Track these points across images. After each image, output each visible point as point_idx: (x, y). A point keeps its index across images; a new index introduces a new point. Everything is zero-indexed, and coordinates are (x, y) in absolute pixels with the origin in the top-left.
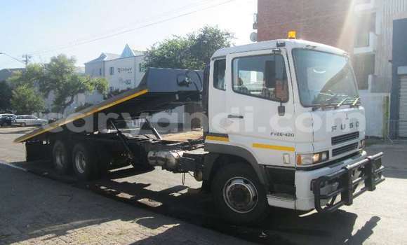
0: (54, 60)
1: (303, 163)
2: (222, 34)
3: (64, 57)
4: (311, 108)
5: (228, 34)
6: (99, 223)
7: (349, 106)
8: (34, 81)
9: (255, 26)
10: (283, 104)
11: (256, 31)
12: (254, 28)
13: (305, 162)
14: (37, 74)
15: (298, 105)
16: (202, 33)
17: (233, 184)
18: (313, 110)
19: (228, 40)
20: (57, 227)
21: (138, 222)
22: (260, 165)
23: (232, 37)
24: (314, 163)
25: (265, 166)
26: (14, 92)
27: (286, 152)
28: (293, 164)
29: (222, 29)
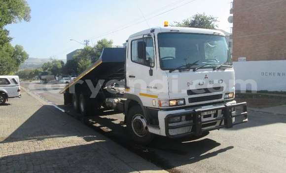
0: (99, 43)
1: (163, 105)
2: (208, 19)
3: (105, 40)
4: (169, 71)
5: (212, 18)
6: (64, 137)
7: (212, 69)
8: (88, 56)
9: (232, 11)
10: (152, 69)
11: (232, 15)
12: (231, 13)
13: (164, 105)
14: (90, 52)
15: (159, 68)
16: (193, 19)
17: (136, 118)
18: (170, 72)
19: (212, 23)
20: (41, 137)
21: (84, 138)
22: (144, 107)
23: (216, 21)
24: (170, 106)
25: (147, 107)
26: (79, 64)
27: (154, 98)
28: (157, 106)
29: (208, 15)
